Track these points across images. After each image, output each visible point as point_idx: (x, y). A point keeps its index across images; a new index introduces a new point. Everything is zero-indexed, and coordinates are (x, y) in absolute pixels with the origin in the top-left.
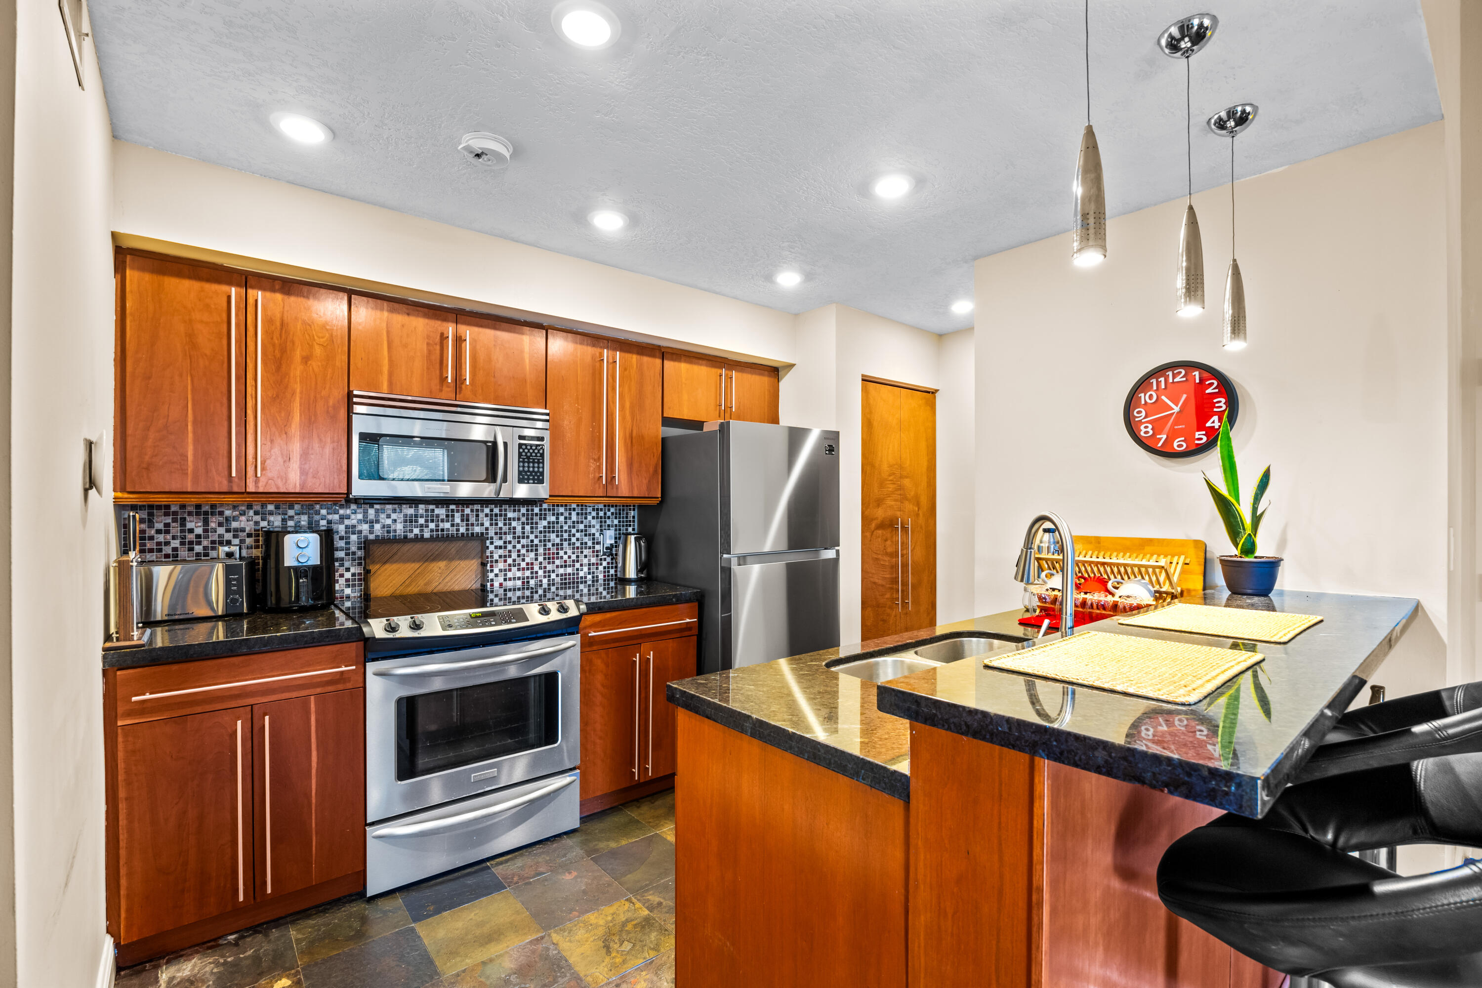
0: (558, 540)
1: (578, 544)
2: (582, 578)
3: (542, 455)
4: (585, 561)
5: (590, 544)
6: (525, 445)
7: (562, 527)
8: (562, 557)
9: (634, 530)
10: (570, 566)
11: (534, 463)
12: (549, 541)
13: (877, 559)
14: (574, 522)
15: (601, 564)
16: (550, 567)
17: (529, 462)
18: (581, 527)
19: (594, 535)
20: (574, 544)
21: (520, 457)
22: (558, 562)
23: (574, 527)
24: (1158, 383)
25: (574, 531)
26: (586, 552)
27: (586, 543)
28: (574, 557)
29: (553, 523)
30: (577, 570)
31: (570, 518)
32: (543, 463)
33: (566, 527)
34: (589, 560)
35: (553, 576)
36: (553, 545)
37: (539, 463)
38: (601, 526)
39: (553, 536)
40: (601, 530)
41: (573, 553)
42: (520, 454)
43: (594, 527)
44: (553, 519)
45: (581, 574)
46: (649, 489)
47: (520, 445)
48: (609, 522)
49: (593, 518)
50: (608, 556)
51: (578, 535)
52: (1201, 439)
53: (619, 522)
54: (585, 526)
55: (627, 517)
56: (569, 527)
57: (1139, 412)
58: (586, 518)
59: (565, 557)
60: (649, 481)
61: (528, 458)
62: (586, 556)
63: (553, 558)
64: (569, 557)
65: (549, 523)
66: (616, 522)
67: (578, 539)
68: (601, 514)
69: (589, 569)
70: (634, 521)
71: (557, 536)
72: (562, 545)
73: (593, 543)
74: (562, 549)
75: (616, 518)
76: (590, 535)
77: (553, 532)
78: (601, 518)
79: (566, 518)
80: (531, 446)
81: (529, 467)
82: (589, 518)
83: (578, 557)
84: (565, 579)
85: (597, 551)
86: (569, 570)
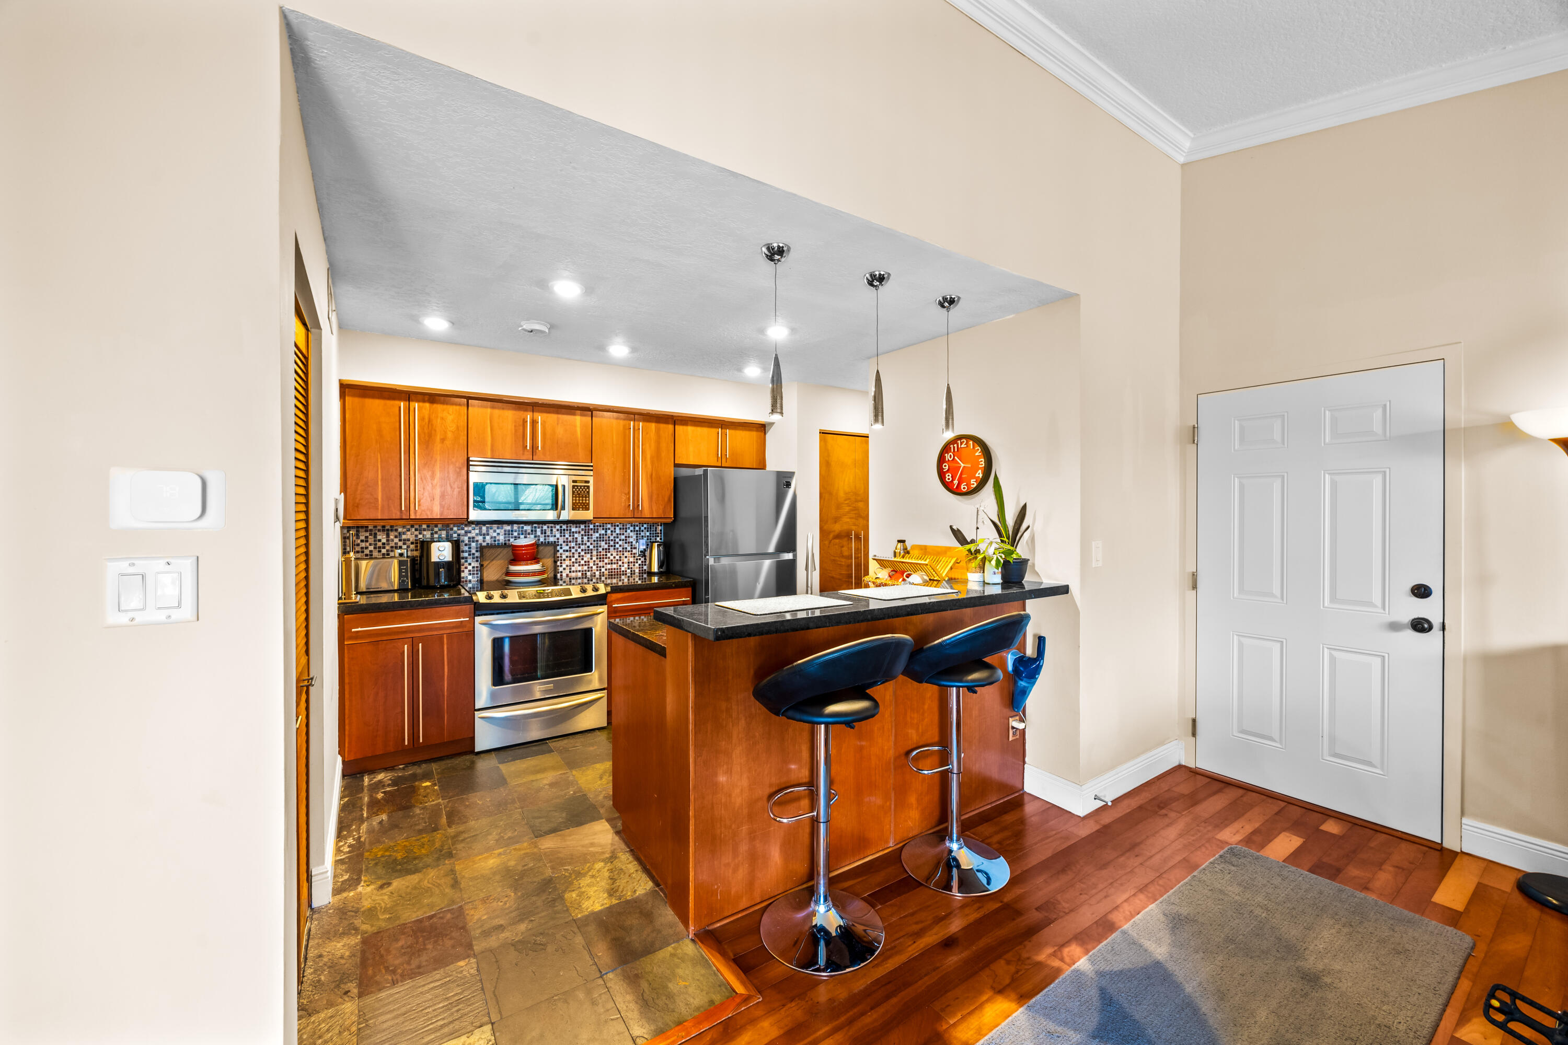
0: (606, 546)
1: (620, 549)
2: (623, 571)
3: (588, 492)
4: (626, 560)
5: (629, 548)
6: (577, 486)
7: (609, 537)
8: (609, 558)
9: (661, 539)
10: (615, 563)
11: (582, 497)
12: (600, 546)
13: (834, 560)
14: (617, 534)
15: (637, 562)
16: (601, 564)
17: (579, 497)
18: (623, 537)
19: (632, 542)
20: (618, 549)
21: (573, 494)
22: (606, 561)
23: (618, 537)
24: (954, 447)
25: (617, 540)
26: (626, 554)
27: (626, 548)
28: (617, 557)
29: (603, 535)
30: (620, 566)
31: (615, 532)
32: (589, 497)
33: (612, 538)
34: (629, 560)
35: (603, 570)
36: (603, 549)
37: (586, 497)
38: (637, 537)
39: (603, 544)
40: (637, 540)
41: (617, 555)
42: (573, 492)
43: (632, 537)
44: (603, 532)
45: (623, 569)
46: (664, 512)
47: (573, 487)
48: (642, 534)
49: (631, 531)
50: (642, 557)
51: (620, 543)
52: (973, 484)
53: (650, 534)
54: (626, 537)
55: (656, 531)
56: (614, 537)
57: (945, 466)
58: (626, 531)
59: (612, 558)
60: (665, 507)
61: (579, 494)
62: (626, 557)
63: (603, 558)
64: (614, 557)
65: (600, 535)
66: (648, 534)
67: (620, 546)
68: (637, 528)
69: (629, 565)
70: (661, 533)
71: (606, 543)
72: (609, 549)
73: (631, 548)
74: (609, 552)
75: (648, 531)
76: (629, 543)
77: (603, 541)
78: (637, 531)
79: (612, 531)
80: (581, 486)
81: (579, 500)
82: (629, 531)
83: (620, 557)
84: (612, 572)
85: (634, 554)
86: (614, 566)
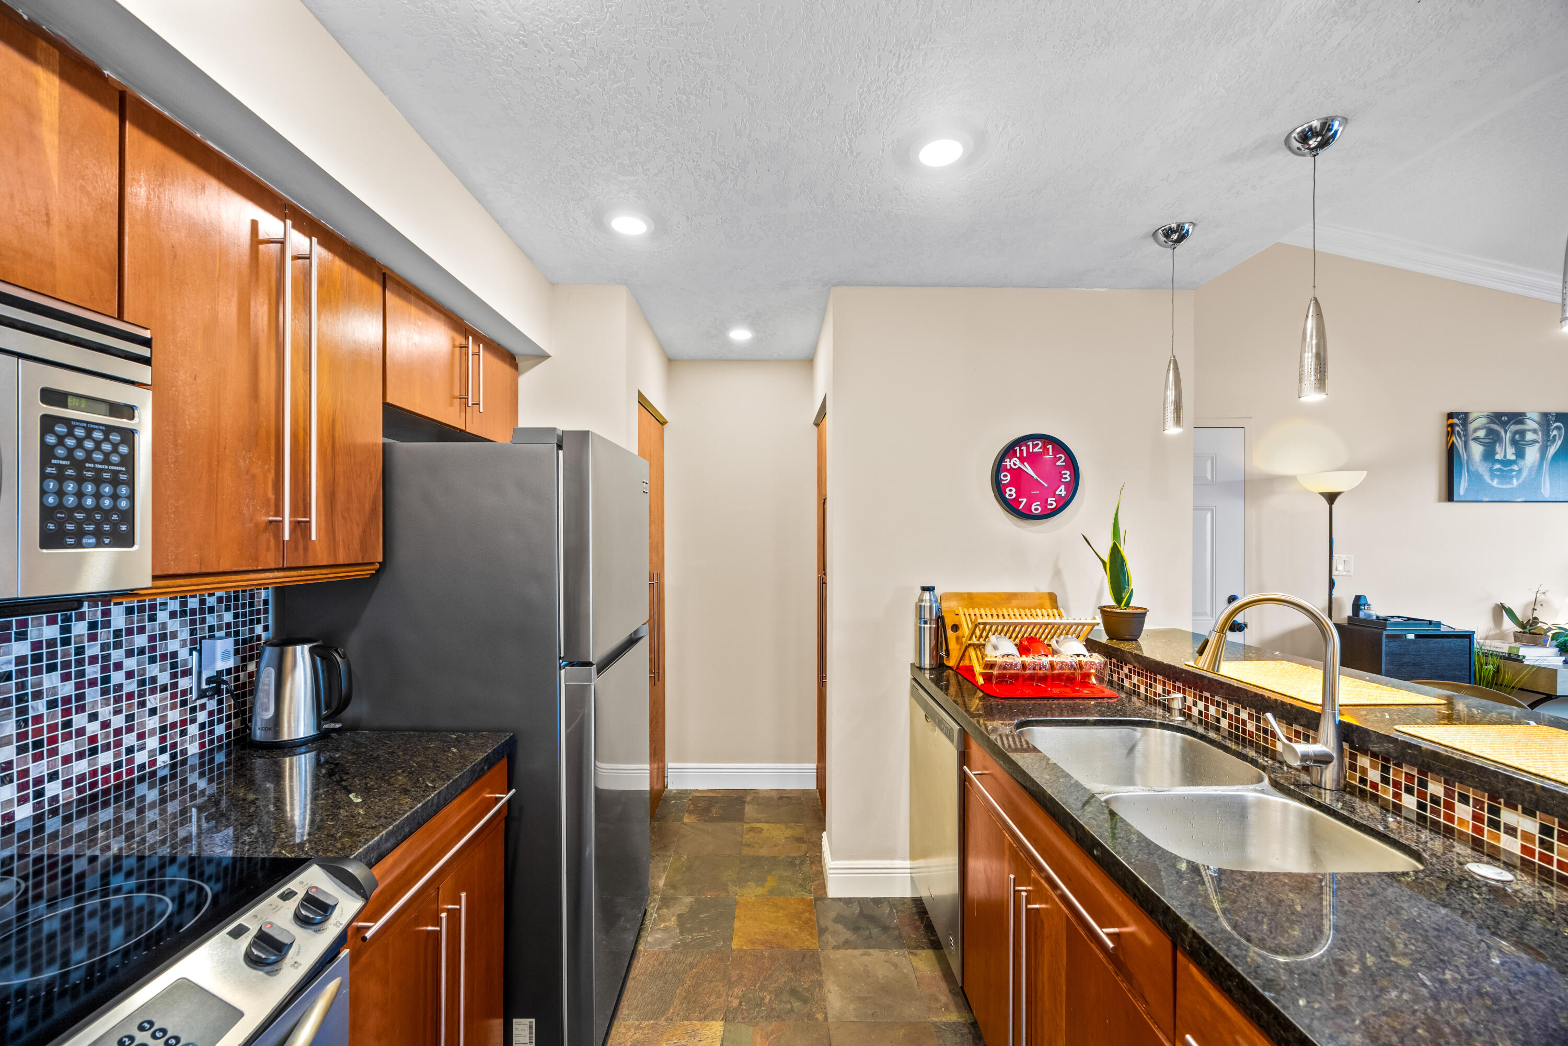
0: (68, 689)
1: (131, 686)
2: (142, 767)
3: (129, 461)
4: (153, 723)
5: (164, 678)
6: (67, 421)
7: (80, 651)
8: (81, 732)
9: (266, 629)
10: (106, 748)
11: (98, 481)
12: (37, 695)
14: (117, 633)
15: (193, 721)
16: (39, 769)
17: (80, 480)
18: (140, 641)
19: (174, 655)
20: (119, 687)
21: (45, 462)
22: (67, 748)
23: (118, 645)
24: (1021, 451)
25: (117, 655)
26: (153, 701)
27: (154, 680)
28: (118, 721)
29: (51, 643)
30: (130, 750)
31: (107, 624)
32: (131, 484)
33: (93, 650)
34: (163, 718)
35: (53, 789)
36: (52, 704)
37: (115, 482)
38: (193, 632)
39: (50, 680)
40: (193, 642)
41: (117, 712)
42: (47, 453)
43: (174, 635)
44: (51, 632)
45: (141, 758)
46: (364, 546)
47: (48, 423)
48: (211, 620)
49: (173, 615)
50: (211, 697)
51: (131, 664)
52: (1052, 504)
53: (236, 616)
54: (152, 638)
55: (252, 605)
56: (104, 647)
57: (1006, 476)
58: (152, 618)
59: (93, 728)
60: (364, 532)
61: (79, 465)
62: (153, 712)
63: (52, 740)
64: (105, 725)
65: (36, 645)
66: (228, 617)
67: (130, 675)
68: (193, 603)
69: (163, 740)
70: (266, 611)
71: (66, 678)
72: (80, 697)
73: (174, 676)
74: (81, 709)
75: (228, 609)
76: (164, 657)
77: (52, 668)
78: (193, 612)
79: (93, 626)
80: (89, 428)
82: (162, 616)
83: (130, 718)
84: (93, 785)
85: (184, 693)
86: (105, 759)
